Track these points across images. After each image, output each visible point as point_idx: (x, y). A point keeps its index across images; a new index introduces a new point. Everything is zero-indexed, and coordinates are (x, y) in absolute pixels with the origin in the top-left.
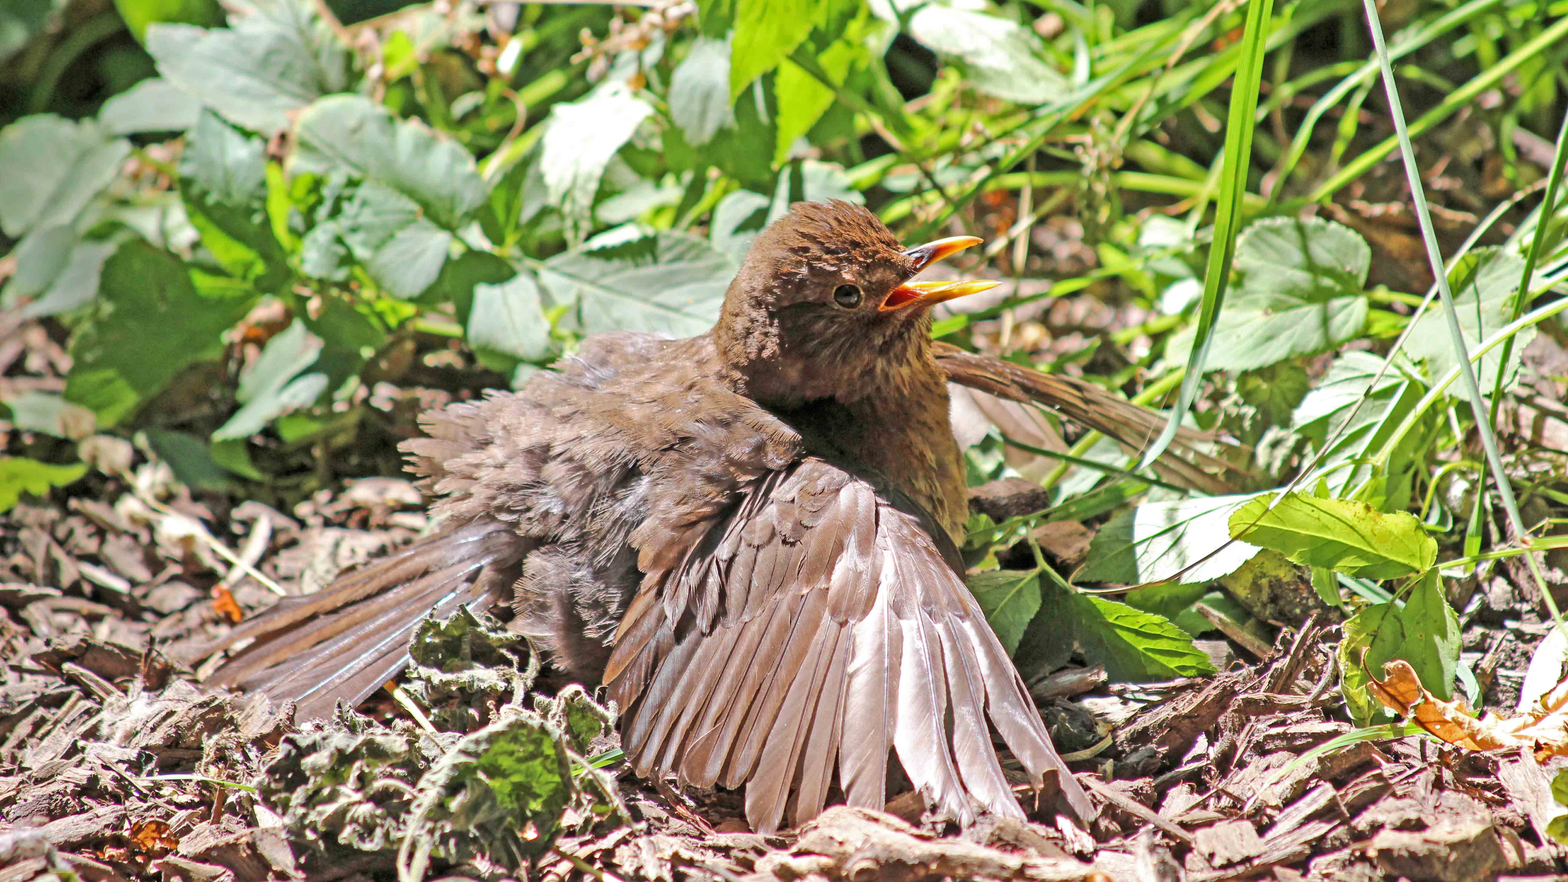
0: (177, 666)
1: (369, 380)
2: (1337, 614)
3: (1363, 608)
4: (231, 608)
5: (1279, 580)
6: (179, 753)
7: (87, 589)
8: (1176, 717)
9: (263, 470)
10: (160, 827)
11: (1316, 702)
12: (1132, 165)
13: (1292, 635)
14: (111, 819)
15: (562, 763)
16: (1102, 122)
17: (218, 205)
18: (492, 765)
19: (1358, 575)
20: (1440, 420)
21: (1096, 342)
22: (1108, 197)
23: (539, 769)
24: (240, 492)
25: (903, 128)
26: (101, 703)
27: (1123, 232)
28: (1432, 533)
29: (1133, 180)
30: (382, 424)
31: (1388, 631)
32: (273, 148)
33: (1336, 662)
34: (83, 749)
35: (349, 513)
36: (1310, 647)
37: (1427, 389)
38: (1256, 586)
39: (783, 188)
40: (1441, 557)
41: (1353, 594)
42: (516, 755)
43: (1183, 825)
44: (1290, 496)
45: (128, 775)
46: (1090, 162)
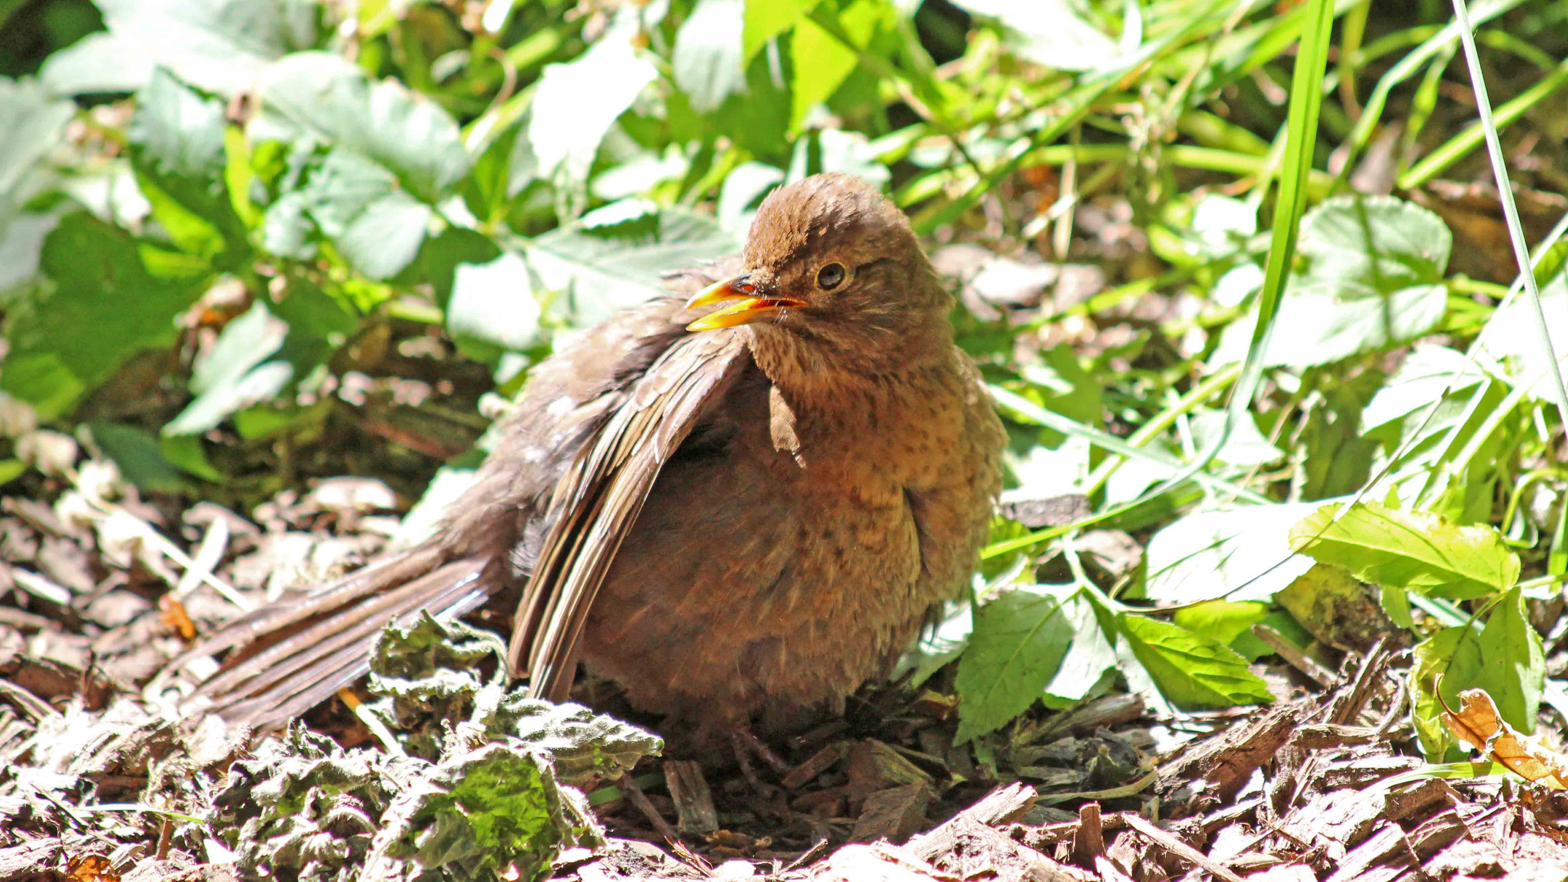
0: (121, 685)
1: (338, 370)
2: (1409, 637)
3: (1438, 631)
4: (182, 622)
5: (1344, 599)
6: (122, 781)
7: (22, 599)
8: (1229, 750)
9: (220, 469)
10: (100, 862)
11: (1384, 734)
12: (1185, 138)
13: (1358, 661)
14: (45, 853)
15: (550, 797)
16: (1155, 91)
17: (172, 175)
18: (470, 797)
19: (1432, 594)
20: (1525, 424)
21: (1146, 335)
22: (1160, 174)
23: (525, 804)
24: (193, 491)
25: (932, 95)
26: (36, 724)
27: (1176, 212)
28: (1514, 549)
29: (1188, 156)
30: (353, 420)
31: (1465, 656)
32: (233, 111)
33: (1406, 690)
34: (15, 776)
35: (315, 517)
36: (1378, 674)
37: (1510, 389)
38: (1318, 607)
39: (800, 161)
40: (1524, 576)
41: (1426, 615)
42: (497, 787)
43: (1235, 869)
44: (1357, 505)
45: (65, 805)
46: (1138, 133)
